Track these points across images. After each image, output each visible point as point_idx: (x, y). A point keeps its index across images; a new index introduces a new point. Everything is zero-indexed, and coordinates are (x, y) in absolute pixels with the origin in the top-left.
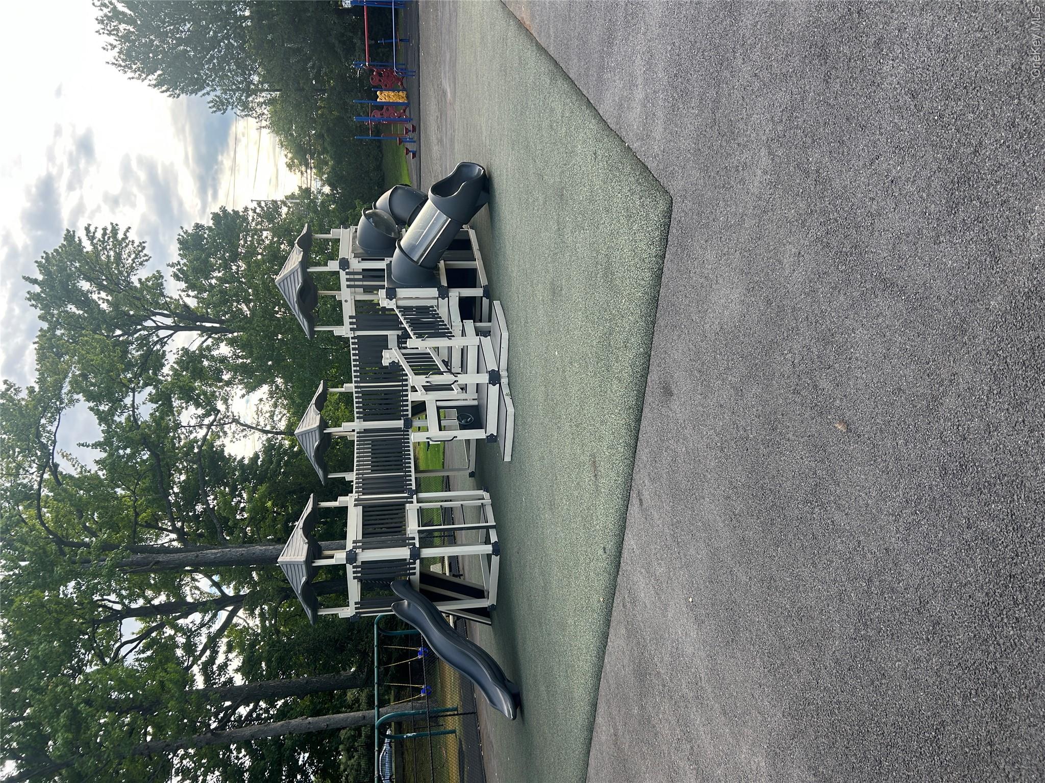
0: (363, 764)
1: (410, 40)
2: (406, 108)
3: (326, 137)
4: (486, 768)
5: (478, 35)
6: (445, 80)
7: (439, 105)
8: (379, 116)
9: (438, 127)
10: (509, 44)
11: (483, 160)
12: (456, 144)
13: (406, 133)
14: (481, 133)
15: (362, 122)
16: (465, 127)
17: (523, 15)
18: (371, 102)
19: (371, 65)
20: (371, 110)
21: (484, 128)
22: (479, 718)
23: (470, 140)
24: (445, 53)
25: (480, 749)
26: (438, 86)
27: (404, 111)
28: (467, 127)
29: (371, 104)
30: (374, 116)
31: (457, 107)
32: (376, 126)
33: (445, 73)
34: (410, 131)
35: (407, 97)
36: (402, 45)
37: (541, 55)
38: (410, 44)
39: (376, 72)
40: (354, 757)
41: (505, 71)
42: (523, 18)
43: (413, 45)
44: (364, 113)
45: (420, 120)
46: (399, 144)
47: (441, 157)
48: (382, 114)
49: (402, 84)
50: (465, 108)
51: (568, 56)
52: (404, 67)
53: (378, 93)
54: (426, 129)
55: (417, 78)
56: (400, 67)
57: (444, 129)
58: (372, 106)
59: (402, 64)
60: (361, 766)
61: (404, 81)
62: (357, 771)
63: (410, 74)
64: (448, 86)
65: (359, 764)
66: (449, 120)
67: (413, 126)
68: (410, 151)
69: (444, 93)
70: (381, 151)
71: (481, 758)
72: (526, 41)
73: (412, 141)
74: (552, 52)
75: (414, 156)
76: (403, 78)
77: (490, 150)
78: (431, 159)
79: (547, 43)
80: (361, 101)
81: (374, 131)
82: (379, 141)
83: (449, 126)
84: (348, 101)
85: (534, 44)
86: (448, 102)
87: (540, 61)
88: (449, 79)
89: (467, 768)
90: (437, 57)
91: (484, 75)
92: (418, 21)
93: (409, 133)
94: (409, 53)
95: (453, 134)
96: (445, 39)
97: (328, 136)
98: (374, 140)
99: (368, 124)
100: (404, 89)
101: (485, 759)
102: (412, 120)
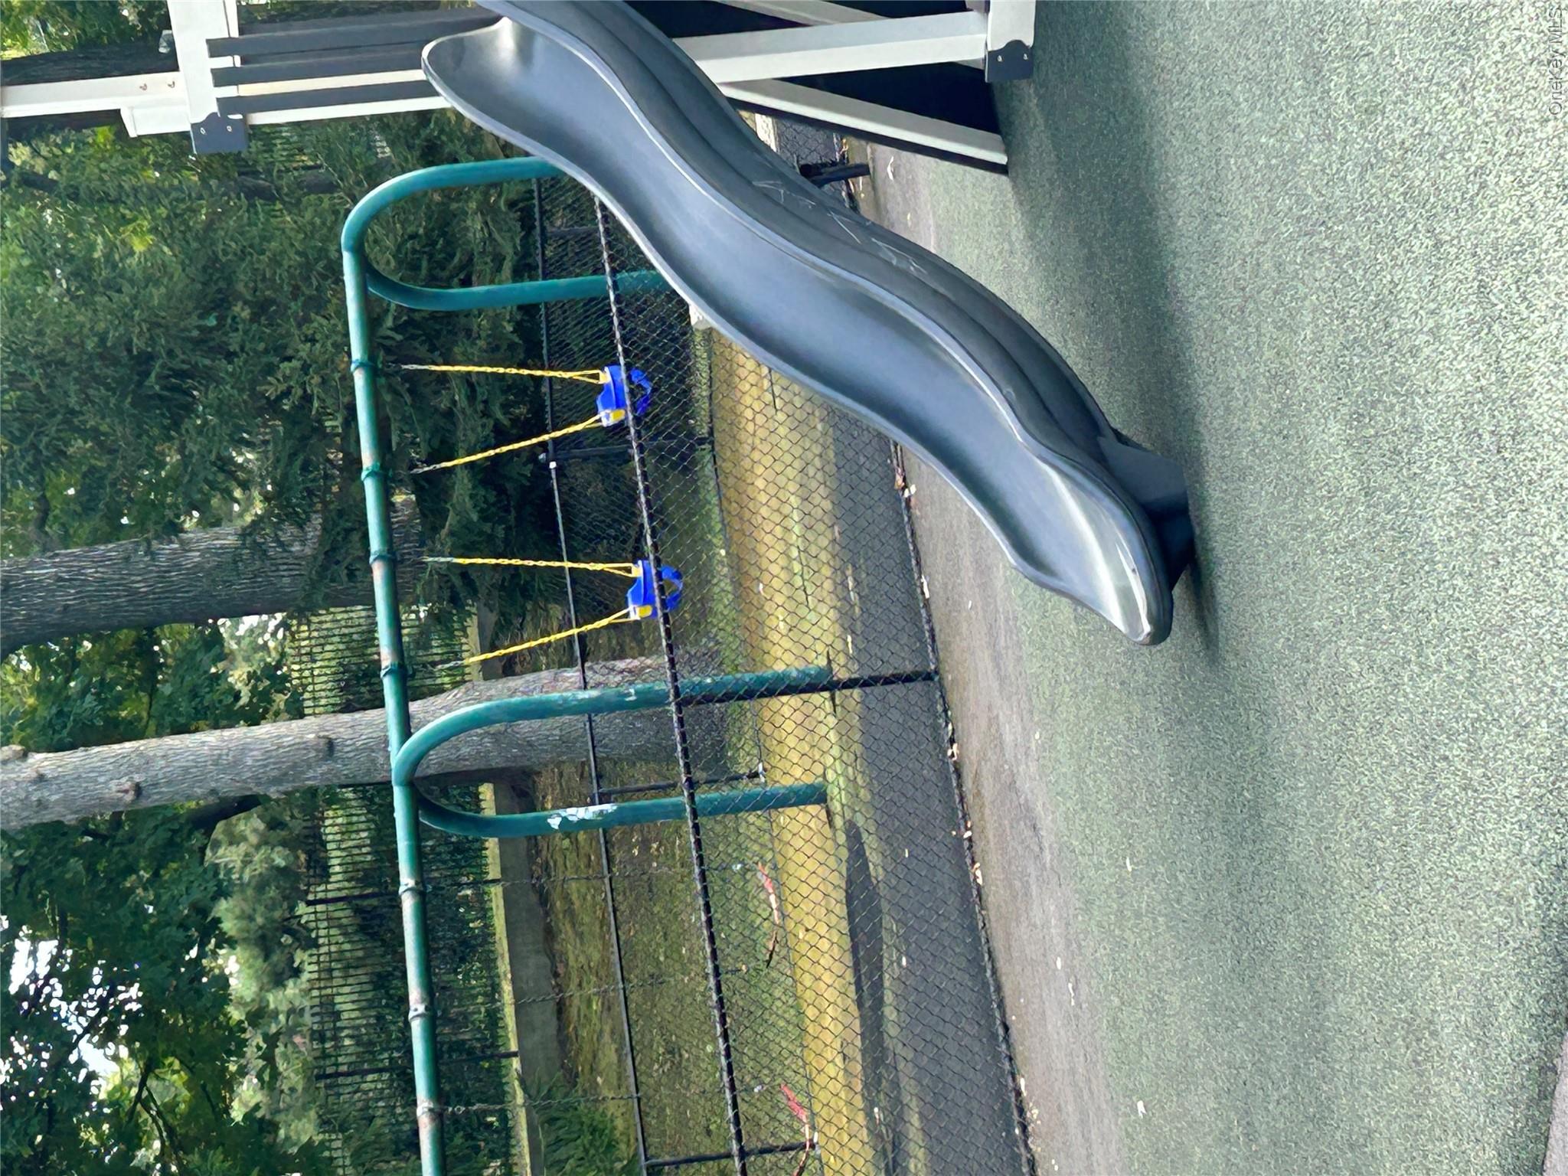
0: (347, 1004)
4: (998, 944)
22: (953, 698)
25: (963, 853)
40: (297, 972)
60: (337, 1015)
62: (319, 1036)
65: (328, 1009)
71: (971, 898)
89: (895, 963)
101: (996, 897)
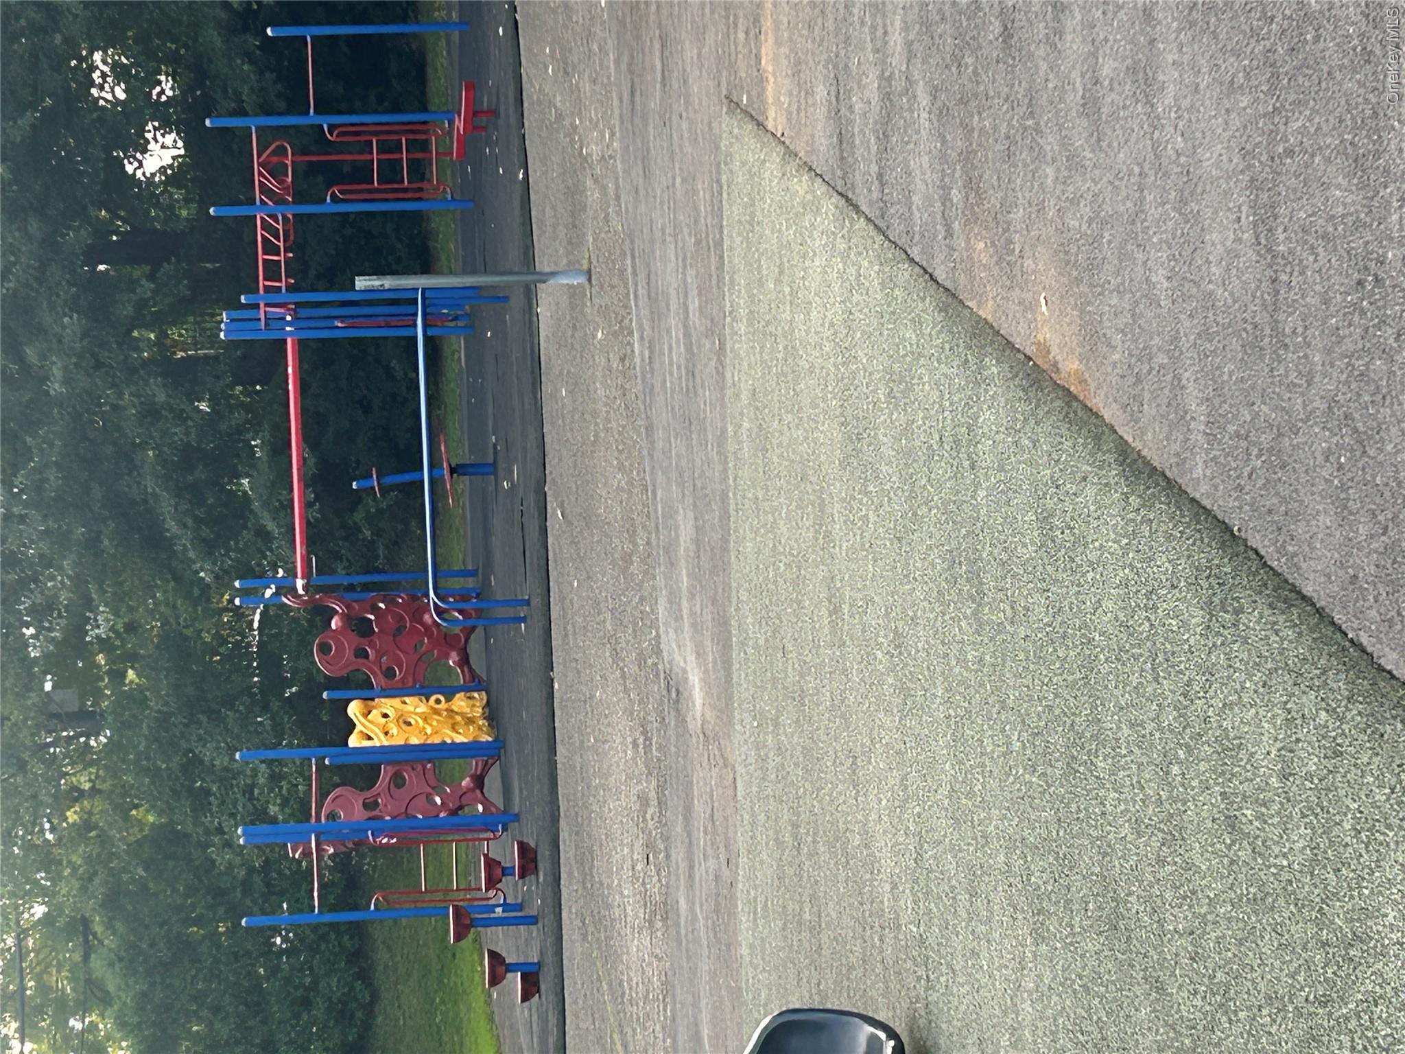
1: (502, 465)
2: (486, 767)
3: (98, 929)
5: (830, 432)
6: (678, 630)
7: (647, 748)
8: (359, 814)
9: (649, 845)
10: (987, 460)
11: (886, 993)
12: (744, 921)
13: (492, 883)
14: (871, 865)
15: (271, 846)
16: (788, 838)
17: (1046, 334)
18: (321, 751)
19: (319, 589)
20: (319, 788)
21: (881, 842)
23: (813, 898)
24: (670, 514)
26: (641, 660)
27: (479, 781)
28: (795, 836)
29: (320, 760)
30: (332, 816)
31: (740, 749)
32: (342, 860)
33: (673, 600)
34: (507, 872)
35: (492, 715)
36: (460, 491)
37: (1147, 504)
38: (497, 484)
39: (346, 618)
41: (975, 577)
42: (1045, 349)
43: (513, 486)
44: (285, 803)
45: (555, 820)
46: (458, 938)
47: (665, 983)
48: (370, 805)
49: (465, 661)
50: (779, 750)
51: (1284, 500)
52: (470, 582)
53: (354, 709)
54: (585, 858)
55: (538, 631)
56: (457, 584)
57: (678, 854)
58: (321, 767)
59: (465, 573)
61: (475, 647)
63: (501, 612)
64: (692, 658)
66: (700, 808)
67: (523, 848)
68: (511, 968)
69: (675, 690)
70: (365, 976)
72: (1067, 445)
73: (518, 916)
74: (1204, 488)
75: (531, 987)
76: (469, 632)
77: (922, 941)
78: (618, 996)
79: (1176, 447)
80: (271, 754)
81: (332, 883)
82: (358, 929)
83: (701, 840)
84: (207, 753)
85: (1110, 457)
86: (694, 725)
87: (1146, 530)
88: (694, 625)
90: (633, 535)
91: (869, 601)
92: (537, 382)
93: (507, 883)
94: (497, 523)
95: (725, 872)
96: (667, 453)
97: (109, 926)
98: (333, 926)
99: (307, 854)
100: (474, 683)
102: (517, 817)
